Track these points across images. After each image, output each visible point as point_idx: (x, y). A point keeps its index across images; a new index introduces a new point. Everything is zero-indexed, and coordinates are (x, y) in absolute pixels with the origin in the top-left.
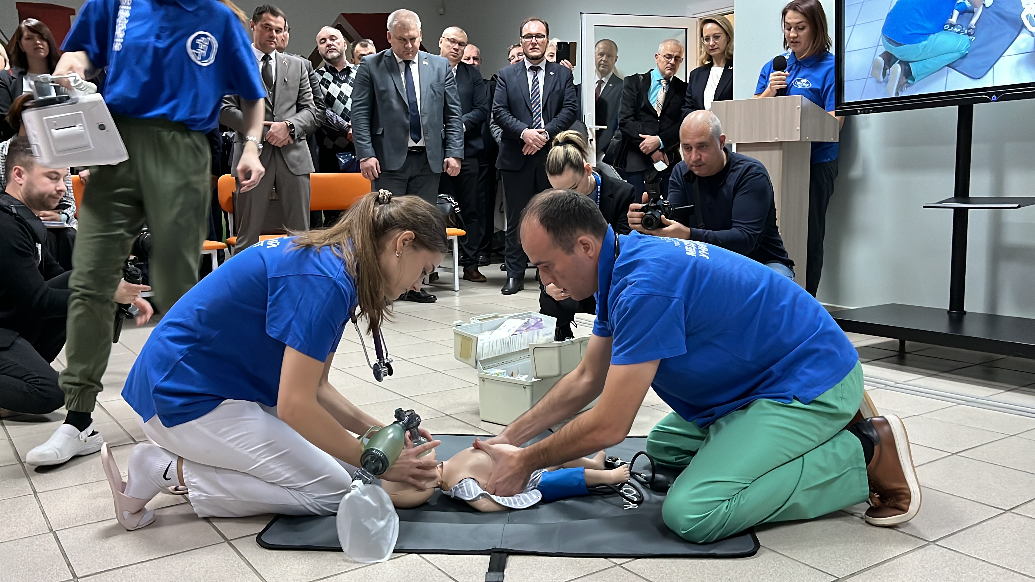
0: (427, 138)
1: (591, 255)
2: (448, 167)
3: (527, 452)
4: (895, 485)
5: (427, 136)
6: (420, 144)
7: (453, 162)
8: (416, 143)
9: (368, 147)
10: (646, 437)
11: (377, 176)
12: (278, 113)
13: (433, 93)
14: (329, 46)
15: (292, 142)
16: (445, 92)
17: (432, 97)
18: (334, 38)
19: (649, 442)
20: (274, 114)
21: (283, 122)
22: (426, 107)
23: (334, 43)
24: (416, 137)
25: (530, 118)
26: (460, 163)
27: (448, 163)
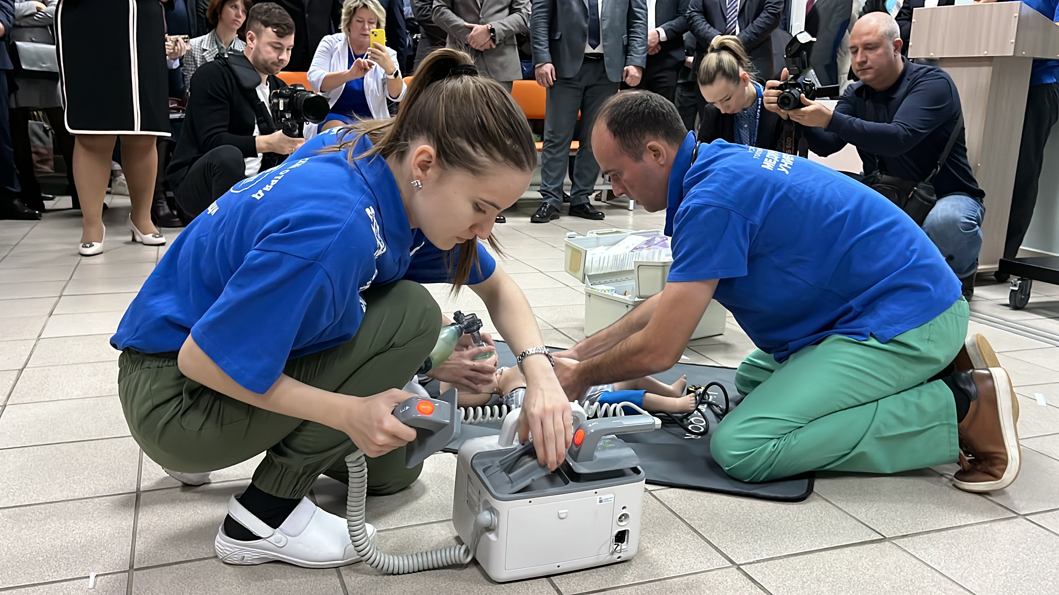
0: (605, 44)
1: (662, 163)
2: (627, 76)
3: (582, 366)
4: (991, 448)
5: (606, 42)
6: (598, 50)
7: (632, 70)
8: (594, 49)
9: (544, 52)
10: (736, 369)
11: (552, 83)
15: (493, 47)
19: (738, 374)
20: (481, 16)
21: (486, 26)
22: (608, 10)
24: (594, 42)
25: (724, 23)
26: (641, 72)
27: (628, 71)
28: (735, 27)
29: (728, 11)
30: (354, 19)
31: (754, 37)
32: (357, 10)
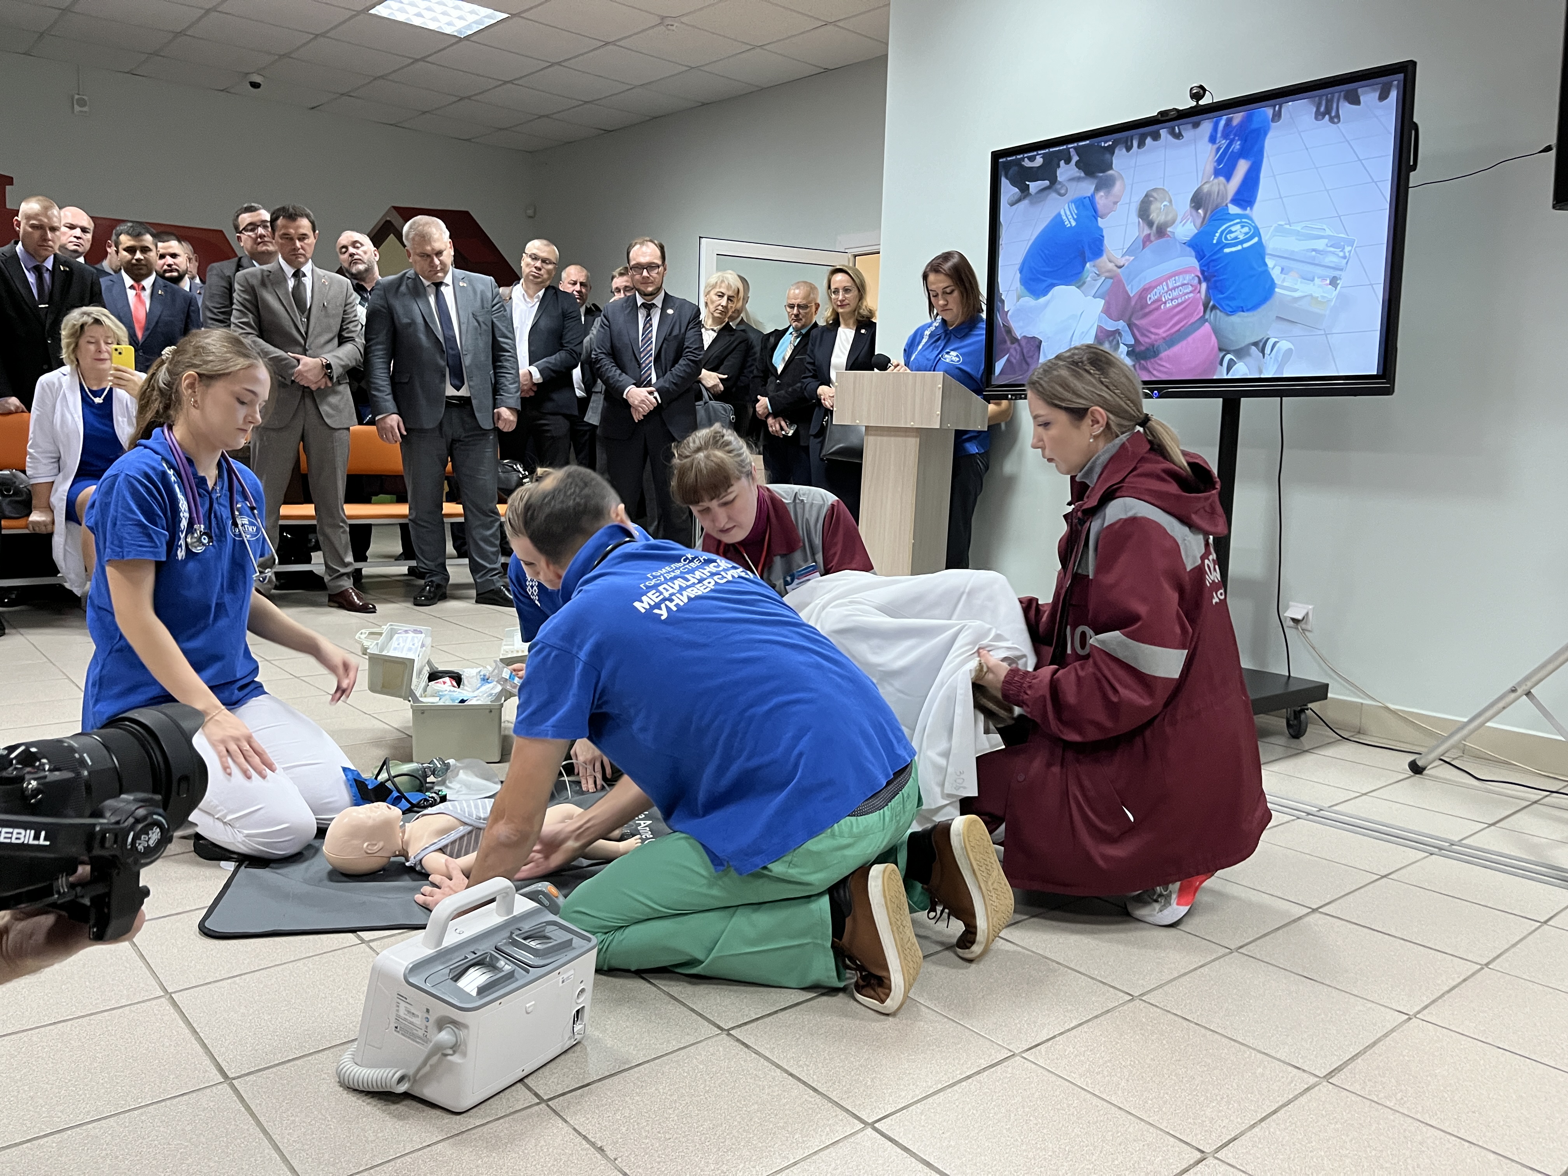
0: (471, 383)
2: (499, 419)
6: (463, 392)
7: (506, 413)
8: (458, 390)
9: (387, 401)
11: (401, 439)
12: (312, 346)
13: (476, 324)
14: (352, 255)
15: (330, 385)
16: (493, 322)
17: (476, 329)
18: (358, 245)
20: (308, 347)
21: (318, 359)
22: (468, 343)
23: (359, 251)
24: (458, 383)
25: (638, 370)
26: (516, 415)
27: (499, 414)
28: (650, 374)
29: (642, 355)
30: (83, 341)
31: (674, 387)
32: (86, 328)
